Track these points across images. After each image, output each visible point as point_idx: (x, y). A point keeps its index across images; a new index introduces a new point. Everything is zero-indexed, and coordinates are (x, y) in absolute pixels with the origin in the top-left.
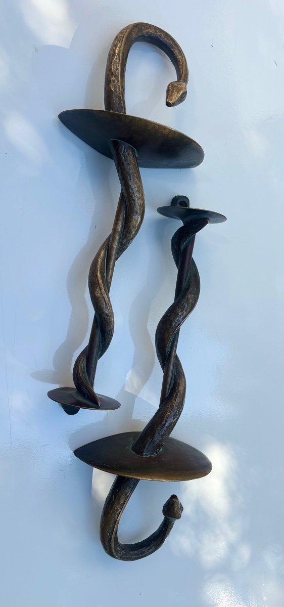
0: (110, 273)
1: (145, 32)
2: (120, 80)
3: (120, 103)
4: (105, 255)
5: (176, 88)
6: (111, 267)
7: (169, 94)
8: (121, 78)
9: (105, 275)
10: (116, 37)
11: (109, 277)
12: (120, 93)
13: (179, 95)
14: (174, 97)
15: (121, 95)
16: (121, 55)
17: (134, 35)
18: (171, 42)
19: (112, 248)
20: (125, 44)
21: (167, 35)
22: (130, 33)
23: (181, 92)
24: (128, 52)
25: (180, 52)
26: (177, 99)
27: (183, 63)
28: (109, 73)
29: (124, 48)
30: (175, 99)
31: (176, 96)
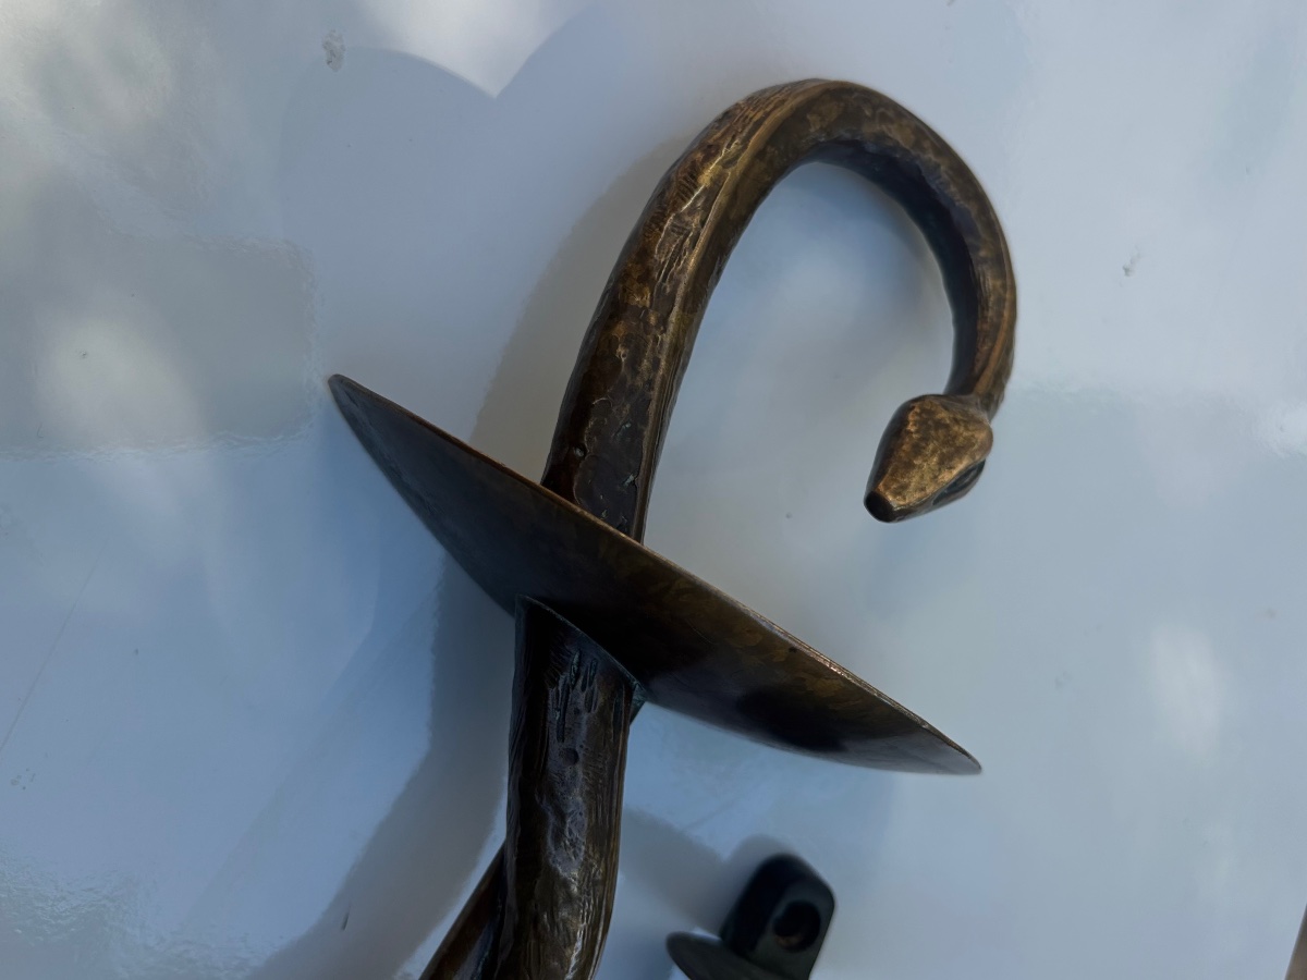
1: (868, 130)
2: (673, 318)
3: (635, 434)
5: (941, 432)
7: (898, 455)
8: (683, 308)
10: (727, 115)
12: (650, 383)
14: (914, 480)
15: (655, 394)
16: (721, 199)
17: (815, 127)
18: (972, 209)
20: (760, 155)
21: (962, 172)
22: (798, 116)
23: (962, 465)
24: (763, 192)
26: (930, 490)
27: (1000, 315)
28: (636, 265)
29: (745, 174)
30: (923, 489)
31: (928, 477)
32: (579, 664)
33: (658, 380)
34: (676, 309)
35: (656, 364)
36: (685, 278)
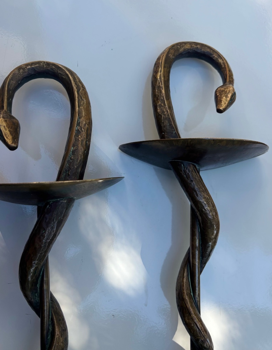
0: (197, 291)
1: (181, 50)
2: (166, 102)
3: (171, 125)
4: (188, 275)
5: (223, 92)
6: (197, 285)
7: (218, 101)
8: (167, 100)
9: (192, 294)
10: (155, 64)
11: (197, 296)
12: (168, 115)
13: (229, 99)
14: (223, 103)
15: (170, 116)
16: (162, 78)
17: (171, 56)
18: (208, 50)
19: (194, 265)
20: (165, 67)
21: (203, 45)
22: (167, 57)
23: (230, 95)
24: (169, 73)
25: (220, 56)
26: (227, 103)
27: (225, 66)
28: (155, 98)
29: (164, 72)
30: (225, 103)
31: (225, 101)
32: (184, 166)
33: (169, 114)
34: (165, 101)
35: (167, 111)
36: (164, 95)
